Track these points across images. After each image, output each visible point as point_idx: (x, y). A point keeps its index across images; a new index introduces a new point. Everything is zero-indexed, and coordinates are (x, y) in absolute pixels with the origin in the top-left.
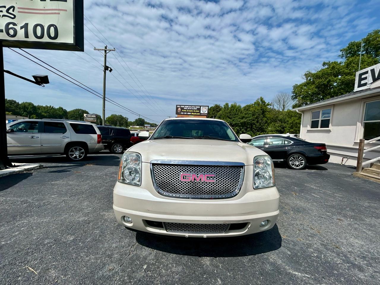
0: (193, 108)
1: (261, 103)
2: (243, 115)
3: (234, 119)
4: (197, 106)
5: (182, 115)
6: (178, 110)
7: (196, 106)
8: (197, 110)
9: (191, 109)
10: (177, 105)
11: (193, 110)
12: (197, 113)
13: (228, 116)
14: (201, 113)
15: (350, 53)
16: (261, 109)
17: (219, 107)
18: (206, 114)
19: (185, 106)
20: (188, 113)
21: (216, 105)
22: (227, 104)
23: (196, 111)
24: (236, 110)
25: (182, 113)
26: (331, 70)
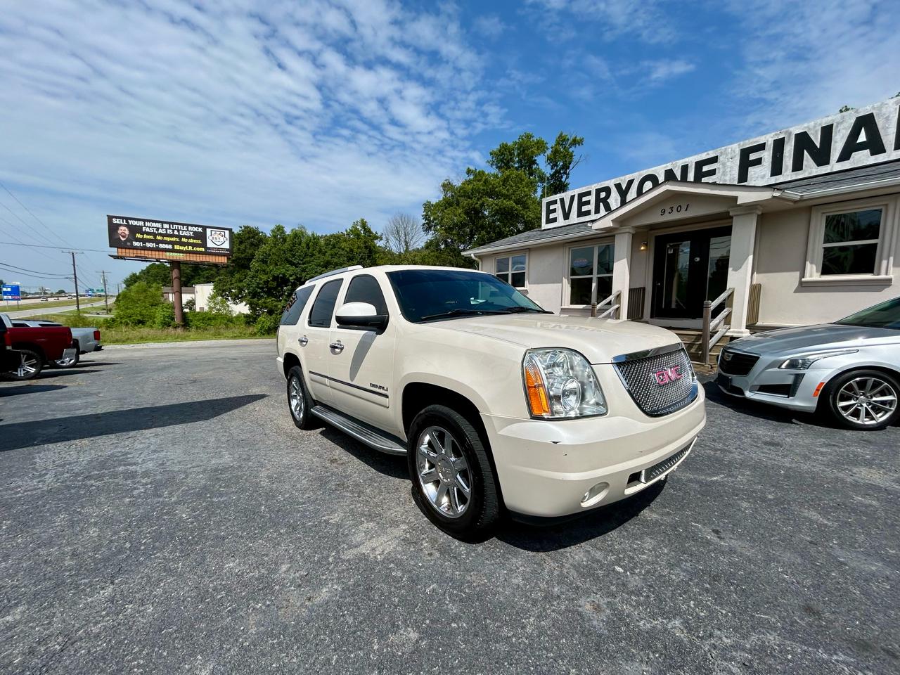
0: (178, 231)
1: (362, 232)
2: (328, 257)
3: (307, 267)
4: (192, 226)
5: (136, 248)
6: (120, 232)
7: (188, 225)
8: (194, 238)
9: (170, 232)
10: (110, 218)
11: (180, 237)
12: (194, 245)
13: (286, 259)
14: (208, 246)
15: (502, 161)
16: (366, 247)
17: (258, 234)
18: (227, 250)
19: (144, 221)
20: (161, 246)
21: (246, 227)
22: (279, 229)
23: (191, 241)
24: (308, 245)
25: (136, 244)
26: (483, 186)
